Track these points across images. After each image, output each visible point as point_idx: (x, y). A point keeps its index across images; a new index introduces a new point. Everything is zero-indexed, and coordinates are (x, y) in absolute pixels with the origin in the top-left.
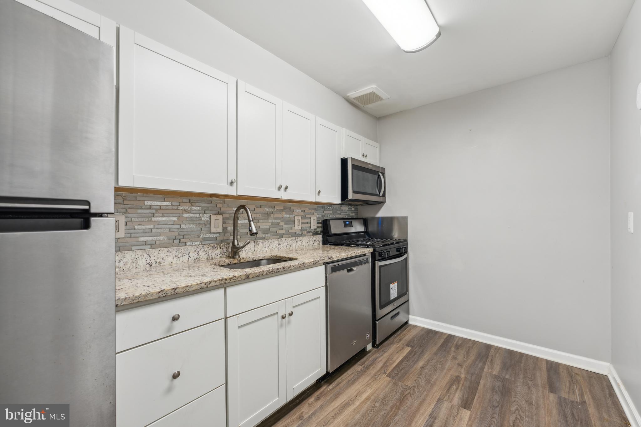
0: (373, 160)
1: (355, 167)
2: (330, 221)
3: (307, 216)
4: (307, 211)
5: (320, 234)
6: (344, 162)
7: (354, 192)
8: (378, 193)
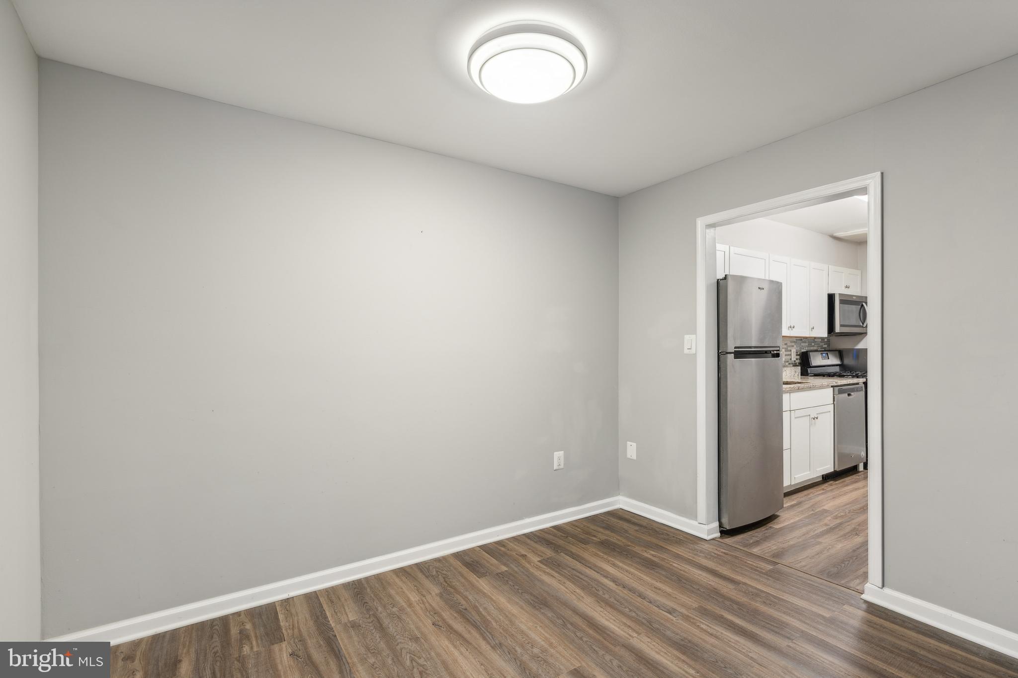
0: (855, 291)
1: (842, 302)
2: (810, 353)
3: (789, 349)
4: (789, 344)
5: (798, 366)
6: (831, 298)
7: (841, 326)
8: (862, 325)
